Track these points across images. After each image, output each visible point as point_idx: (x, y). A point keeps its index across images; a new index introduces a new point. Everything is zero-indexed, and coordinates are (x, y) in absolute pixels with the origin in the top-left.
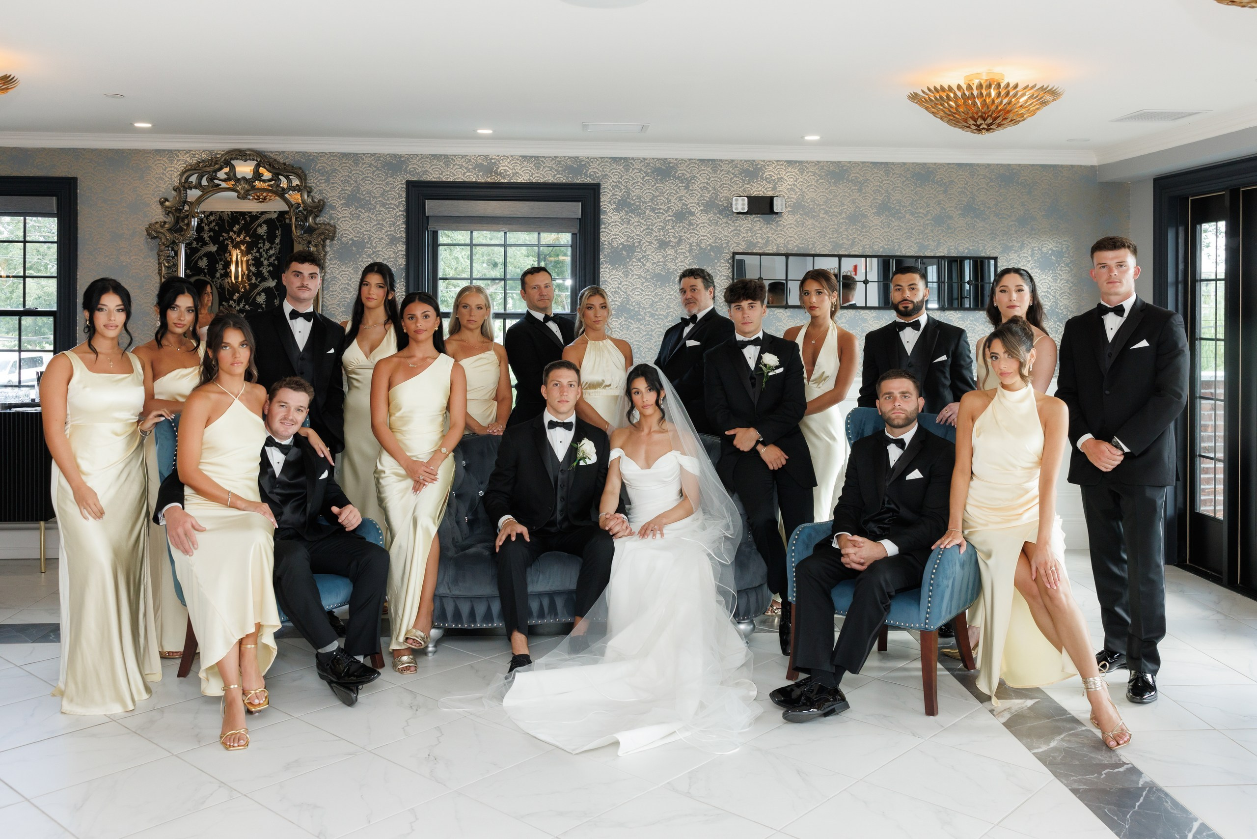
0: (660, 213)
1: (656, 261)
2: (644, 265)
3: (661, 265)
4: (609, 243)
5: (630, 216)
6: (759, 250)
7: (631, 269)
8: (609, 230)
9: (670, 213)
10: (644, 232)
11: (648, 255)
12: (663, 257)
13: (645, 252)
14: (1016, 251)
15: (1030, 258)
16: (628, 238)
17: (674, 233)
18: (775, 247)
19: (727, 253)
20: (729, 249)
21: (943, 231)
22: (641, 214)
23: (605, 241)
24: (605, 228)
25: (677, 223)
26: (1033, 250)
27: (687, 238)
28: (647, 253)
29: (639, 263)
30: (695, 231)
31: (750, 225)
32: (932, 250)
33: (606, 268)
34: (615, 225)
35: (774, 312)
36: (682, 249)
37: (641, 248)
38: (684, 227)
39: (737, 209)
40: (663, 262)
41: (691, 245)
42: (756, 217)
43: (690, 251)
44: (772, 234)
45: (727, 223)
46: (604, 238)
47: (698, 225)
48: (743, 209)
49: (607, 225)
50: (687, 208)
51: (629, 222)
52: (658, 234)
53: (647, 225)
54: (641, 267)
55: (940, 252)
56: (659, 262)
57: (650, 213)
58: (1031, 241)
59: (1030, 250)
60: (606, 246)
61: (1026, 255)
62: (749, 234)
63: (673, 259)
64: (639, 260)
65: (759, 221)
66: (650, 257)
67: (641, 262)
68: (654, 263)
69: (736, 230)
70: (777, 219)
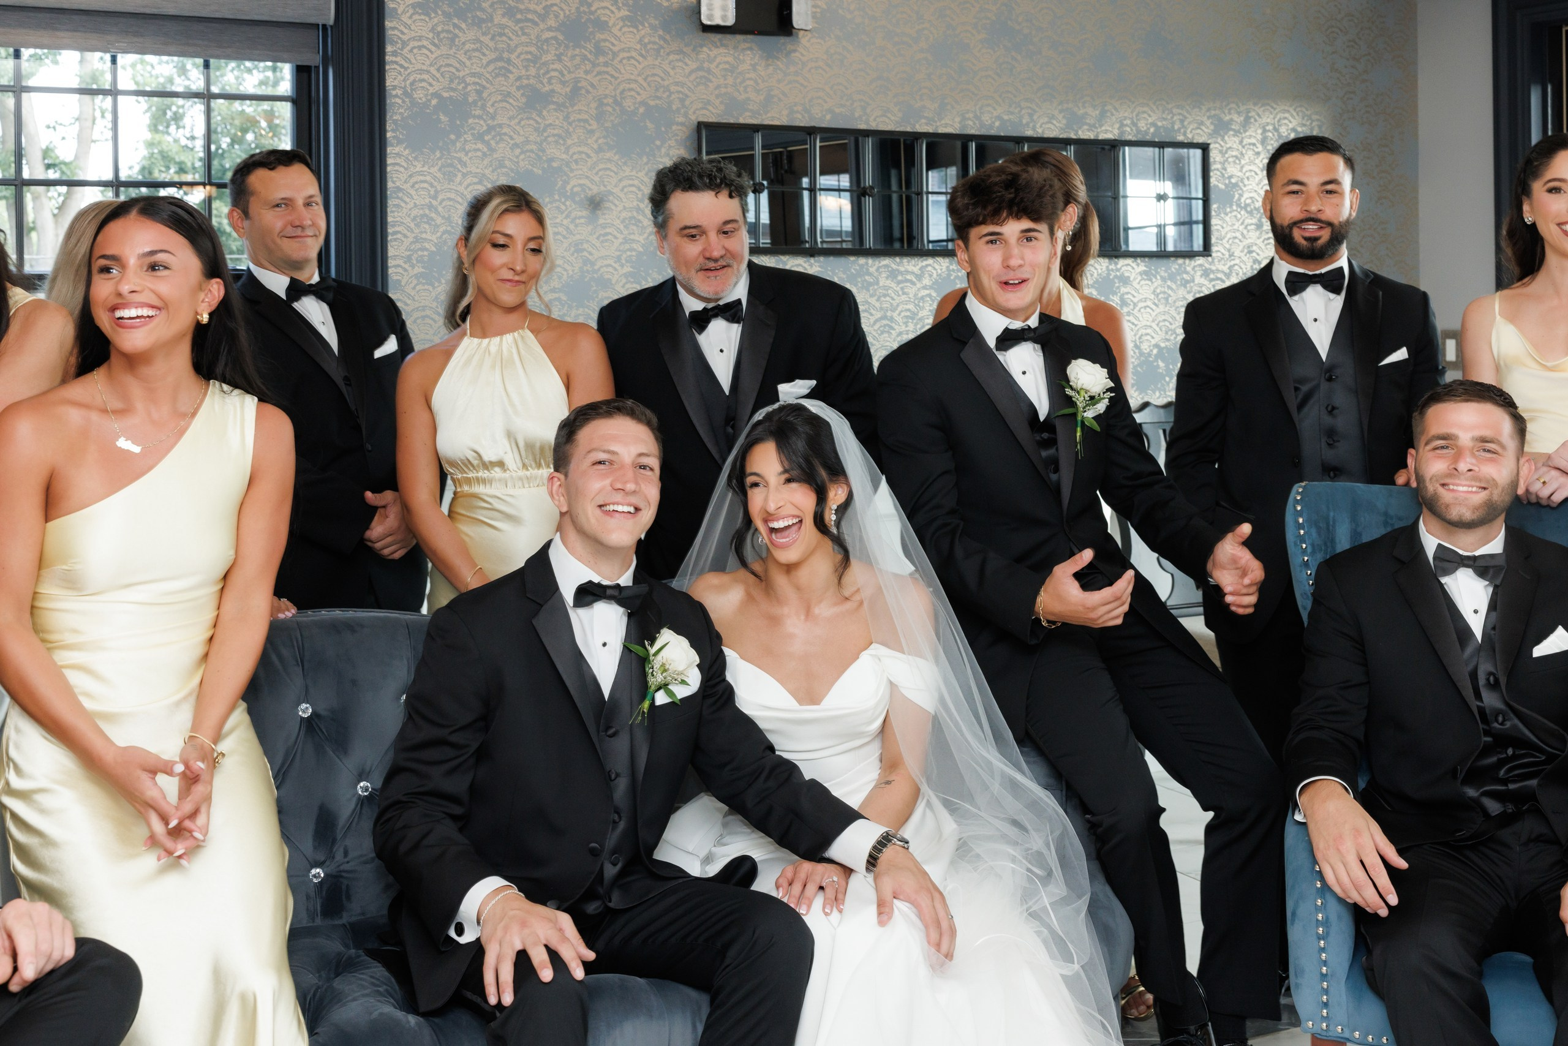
0: (527, 20)
1: (519, 140)
2: (492, 150)
3: (532, 151)
4: (405, 93)
5: (455, 26)
6: (751, 117)
7: (460, 160)
8: (406, 59)
9: (552, 22)
10: (491, 68)
11: (500, 126)
12: (536, 130)
13: (493, 118)
14: (1237, 133)
16: (451, 81)
17: (561, 73)
18: (785, 112)
19: (682, 124)
20: (686, 115)
22: (483, 21)
23: (395, 88)
24: (395, 54)
25: (567, 47)
26: (1265, 131)
28: (499, 120)
29: (480, 146)
30: (609, 69)
31: (730, 59)
32: (1092, 127)
33: (398, 154)
34: (420, 48)
36: (580, 111)
37: (483, 107)
39: (710, 17)
40: (536, 143)
42: (744, 41)
44: (779, 81)
46: (393, 79)
48: (724, 17)
49: (399, 45)
50: (592, 13)
51: (452, 40)
52: (523, 72)
53: (496, 49)
54: (485, 154)
56: (527, 142)
57: (505, 21)
58: (1260, 111)
60: (399, 101)
62: (730, 80)
63: (559, 136)
64: (480, 137)
65: (751, 49)
66: (505, 130)
67: (483, 142)
68: (516, 145)
69: (700, 69)
70: (789, 47)
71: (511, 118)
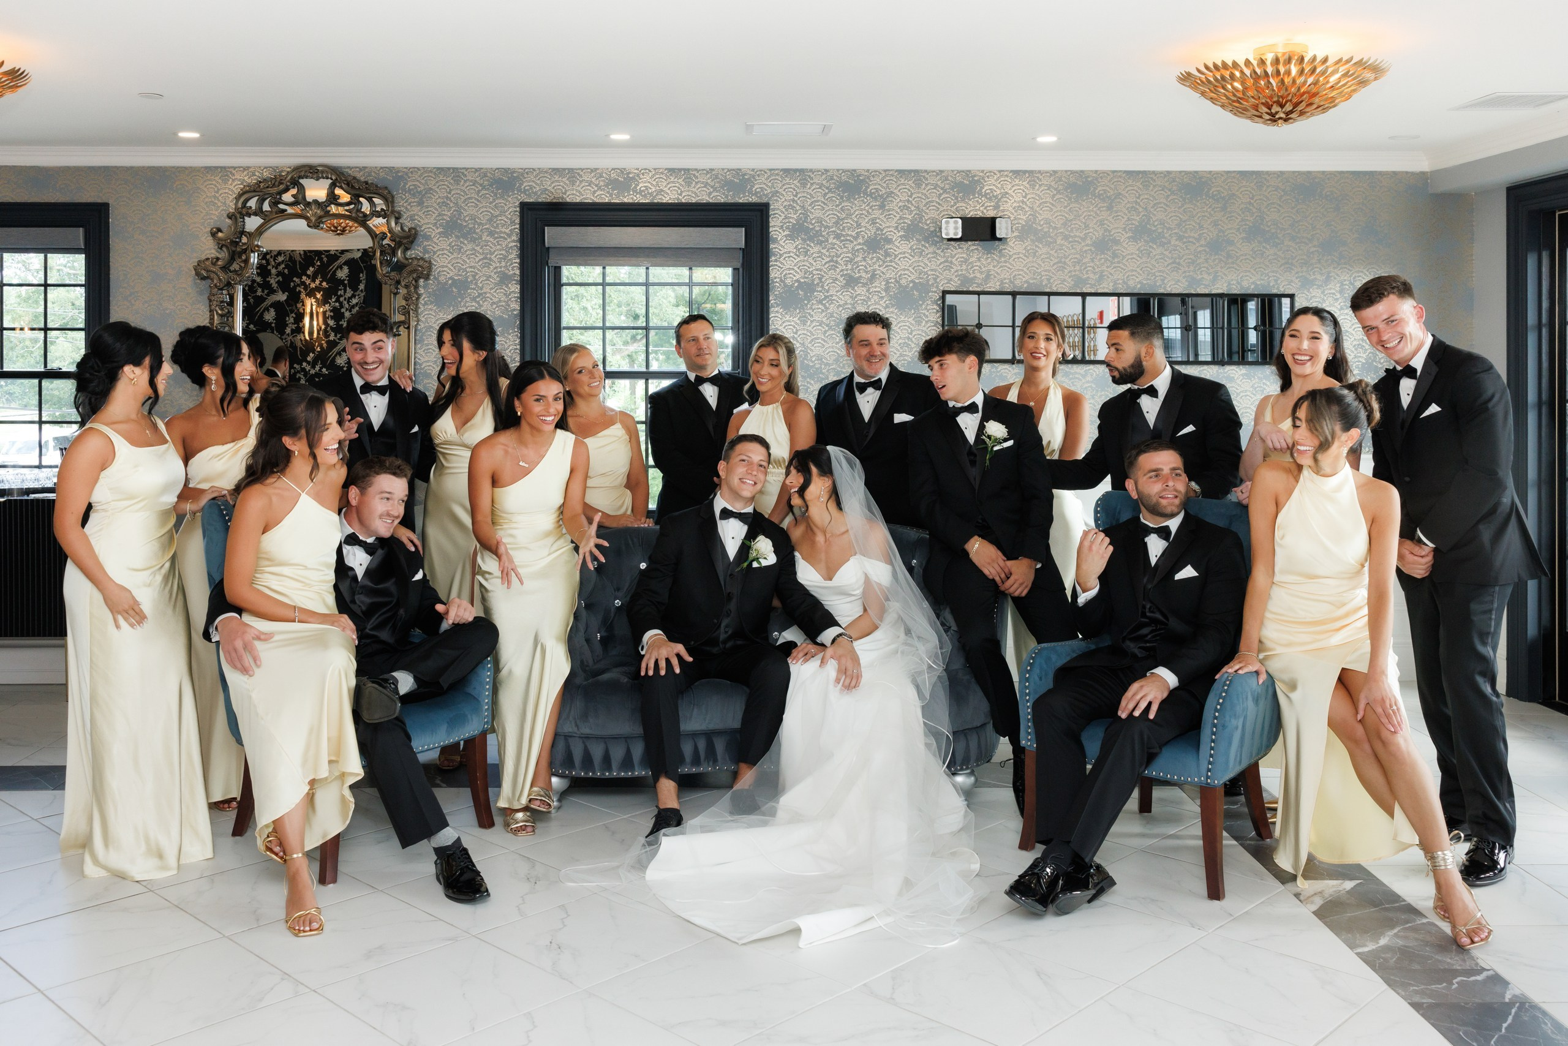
0: (847, 240)
1: (841, 303)
2: (827, 308)
4: (781, 280)
5: (808, 245)
6: (977, 287)
7: (809, 314)
8: (781, 263)
9: (861, 241)
10: (827, 266)
11: (831, 296)
12: (851, 297)
14: (1319, 287)
15: (1339, 296)
16: (805, 273)
17: (865, 267)
18: (998, 284)
19: (935, 292)
20: (937, 287)
21: (1221, 260)
22: (823, 242)
23: (776, 278)
24: (776, 261)
25: (869, 253)
26: (1342, 284)
27: (883, 273)
28: (831, 293)
29: (820, 306)
30: (893, 264)
31: (964, 256)
32: (1206, 286)
33: (777, 312)
34: (789, 257)
35: (997, 368)
36: (876, 287)
37: (822, 287)
38: (879, 258)
39: (947, 234)
41: (888, 283)
42: (973, 245)
43: (887, 289)
44: (994, 266)
45: (935, 252)
46: (774, 274)
47: (896, 256)
48: (956, 234)
49: (778, 256)
50: (883, 234)
51: (806, 252)
52: (844, 267)
53: (830, 256)
54: (823, 311)
55: (1218, 288)
56: (846, 304)
57: (834, 241)
58: (1339, 272)
59: (1338, 285)
60: (777, 285)
61: (1333, 291)
62: (964, 267)
63: (864, 300)
64: (820, 302)
65: (977, 249)
66: (834, 298)
67: (822, 304)
68: (840, 306)
69: (946, 261)
70: (1001, 247)
71: (837, 292)
